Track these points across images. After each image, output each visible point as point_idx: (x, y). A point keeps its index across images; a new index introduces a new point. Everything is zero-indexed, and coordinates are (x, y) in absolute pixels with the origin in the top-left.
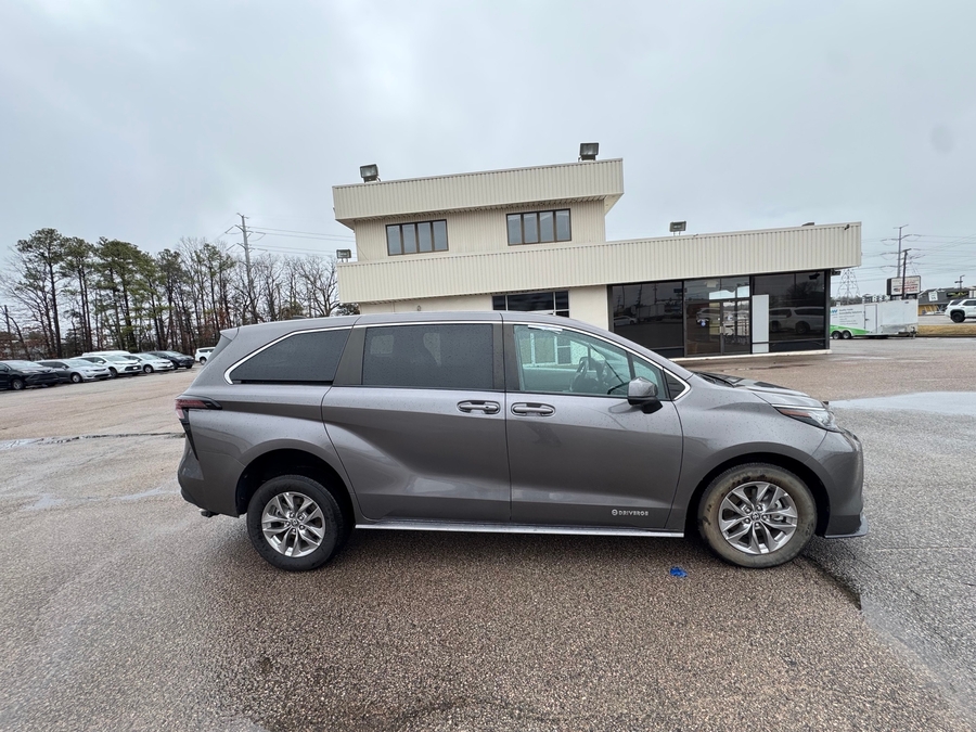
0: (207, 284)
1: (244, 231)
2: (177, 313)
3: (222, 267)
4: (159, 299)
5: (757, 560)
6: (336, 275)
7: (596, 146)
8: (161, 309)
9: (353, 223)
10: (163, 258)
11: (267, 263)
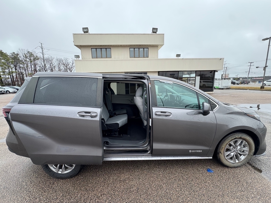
0: (29, 65)
1: (42, 48)
2: (19, 74)
3: (34, 60)
4: (12, 69)
5: (235, 165)
6: (74, 64)
7: (157, 29)
8: (12, 72)
9: (80, 47)
10: (12, 55)
11: (50, 59)
